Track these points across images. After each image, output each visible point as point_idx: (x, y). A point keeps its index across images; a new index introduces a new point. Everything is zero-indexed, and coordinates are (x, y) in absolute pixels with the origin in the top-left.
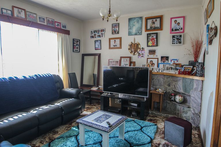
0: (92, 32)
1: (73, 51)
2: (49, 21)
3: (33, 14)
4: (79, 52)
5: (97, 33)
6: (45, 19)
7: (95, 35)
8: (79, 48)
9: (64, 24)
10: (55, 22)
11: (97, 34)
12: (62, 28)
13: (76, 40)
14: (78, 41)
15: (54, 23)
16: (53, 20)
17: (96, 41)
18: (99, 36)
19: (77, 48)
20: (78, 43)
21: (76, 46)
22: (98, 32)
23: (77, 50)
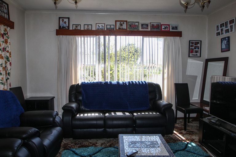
0: (218, 27)
1: (189, 56)
2: (153, 25)
3: (135, 23)
4: (200, 57)
5: (225, 27)
6: (149, 25)
7: (222, 30)
8: (199, 52)
9: (174, 25)
10: (161, 25)
11: (224, 29)
12: (171, 30)
13: (194, 42)
14: (198, 43)
15: (160, 27)
16: (158, 24)
17: (222, 39)
18: (227, 31)
19: (197, 52)
20: (199, 45)
21: (195, 49)
22: (226, 25)
23: (196, 54)
